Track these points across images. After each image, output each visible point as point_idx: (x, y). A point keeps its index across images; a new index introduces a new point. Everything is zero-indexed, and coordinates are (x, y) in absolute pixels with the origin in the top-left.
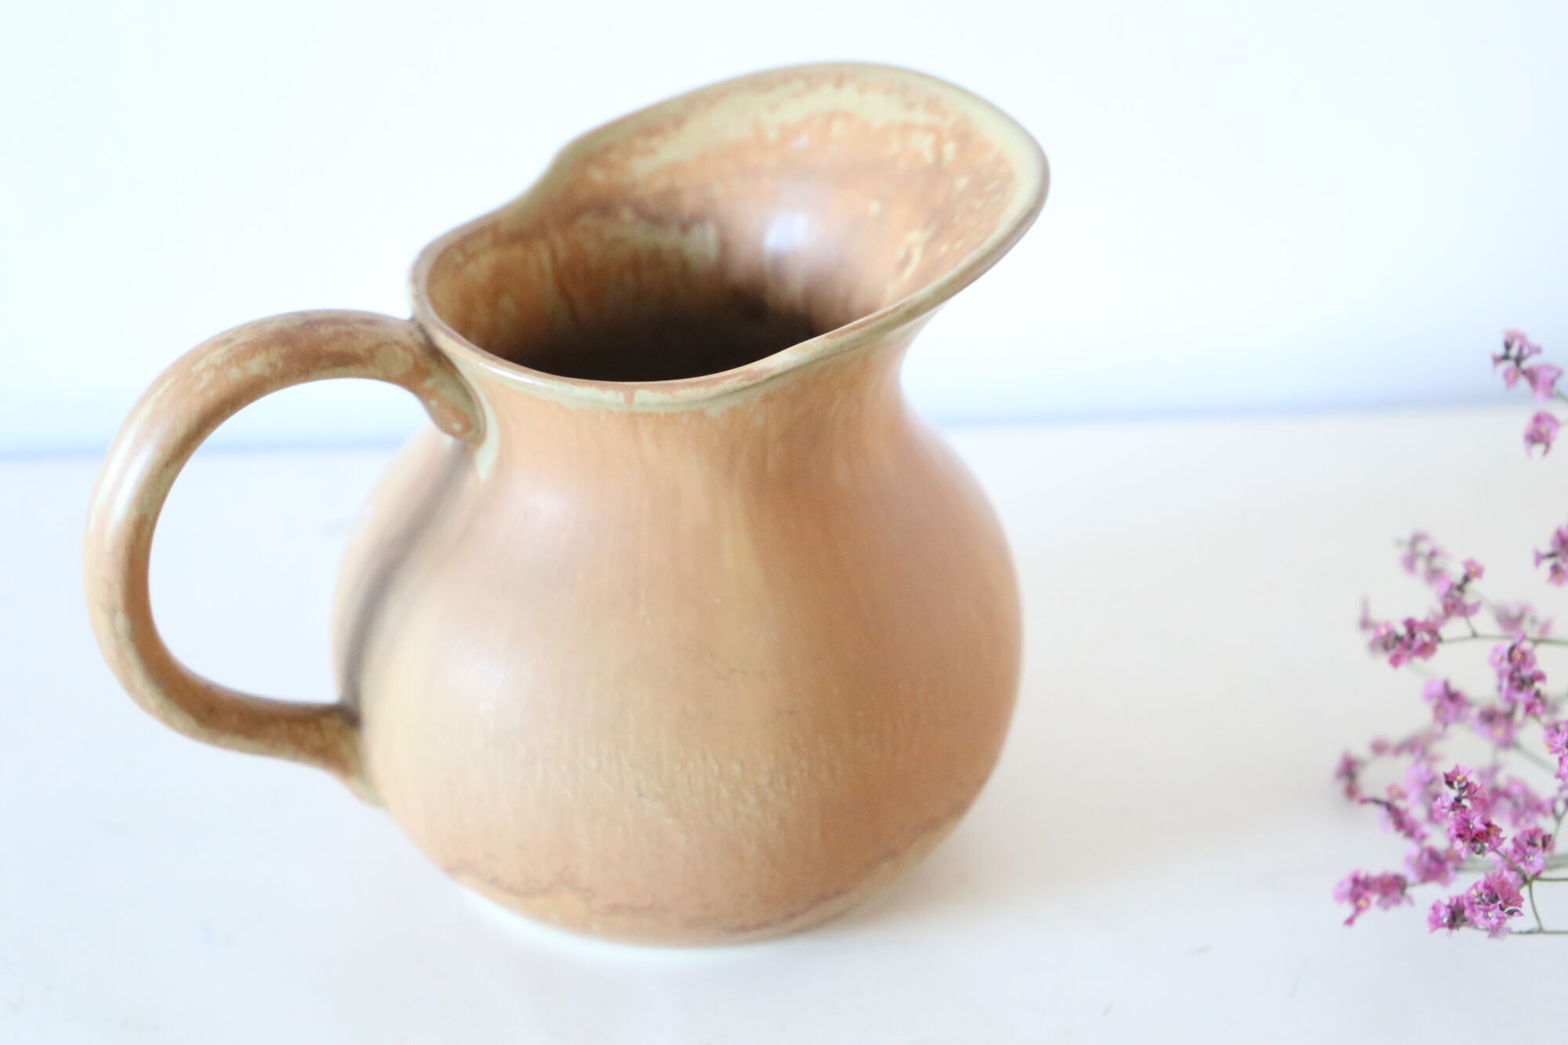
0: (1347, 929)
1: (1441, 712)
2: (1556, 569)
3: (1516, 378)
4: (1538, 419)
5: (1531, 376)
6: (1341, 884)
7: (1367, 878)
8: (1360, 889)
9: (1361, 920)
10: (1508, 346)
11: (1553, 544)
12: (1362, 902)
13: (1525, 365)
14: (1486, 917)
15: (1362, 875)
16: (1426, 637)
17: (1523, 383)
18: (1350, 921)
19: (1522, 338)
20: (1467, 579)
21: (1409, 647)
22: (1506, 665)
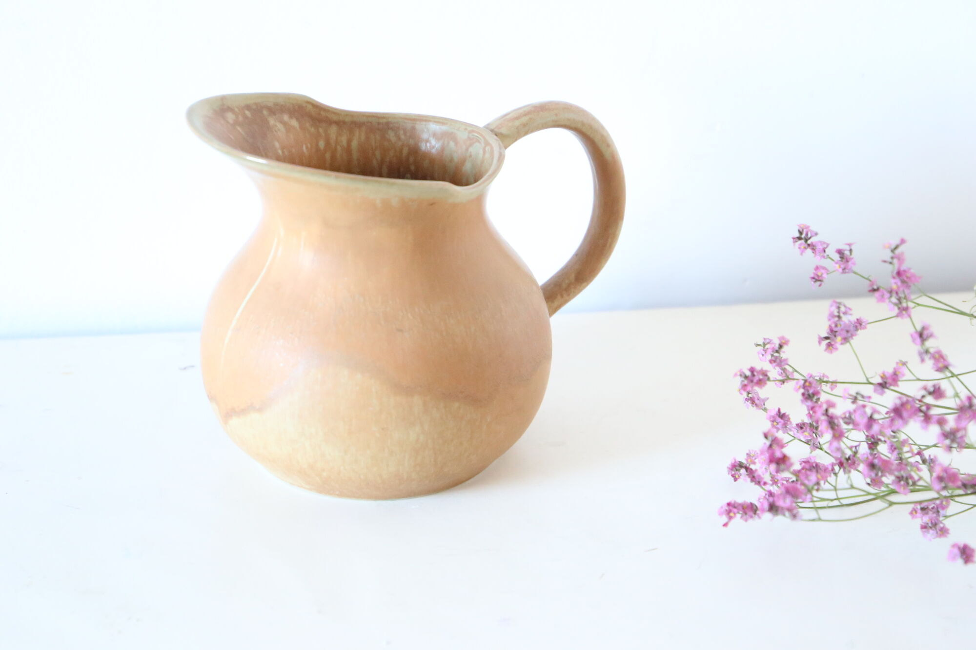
0: (725, 528)
1: (775, 424)
2: (829, 345)
3: (805, 248)
4: (817, 268)
5: (812, 247)
6: (722, 507)
7: (735, 502)
8: (731, 508)
9: (731, 524)
10: (801, 233)
11: (828, 333)
12: (732, 514)
13: (809, 242)
14: (784, 502)
15: (733, 502)
16: (761, 377)
17: (809, 251)
18: (725, 525)
19: (807, 227)
20: (781, 346)
21: (752, 381)
22: (802, 391)
